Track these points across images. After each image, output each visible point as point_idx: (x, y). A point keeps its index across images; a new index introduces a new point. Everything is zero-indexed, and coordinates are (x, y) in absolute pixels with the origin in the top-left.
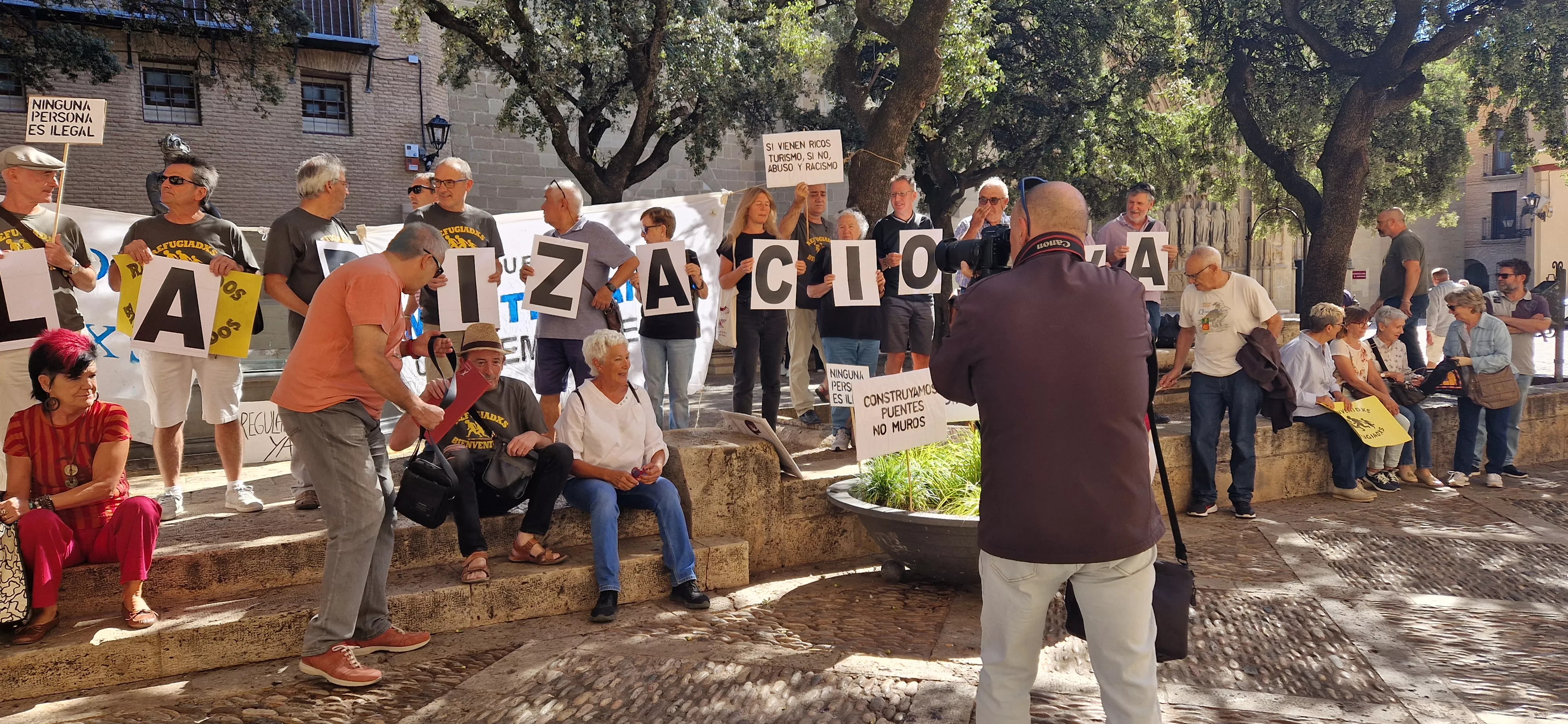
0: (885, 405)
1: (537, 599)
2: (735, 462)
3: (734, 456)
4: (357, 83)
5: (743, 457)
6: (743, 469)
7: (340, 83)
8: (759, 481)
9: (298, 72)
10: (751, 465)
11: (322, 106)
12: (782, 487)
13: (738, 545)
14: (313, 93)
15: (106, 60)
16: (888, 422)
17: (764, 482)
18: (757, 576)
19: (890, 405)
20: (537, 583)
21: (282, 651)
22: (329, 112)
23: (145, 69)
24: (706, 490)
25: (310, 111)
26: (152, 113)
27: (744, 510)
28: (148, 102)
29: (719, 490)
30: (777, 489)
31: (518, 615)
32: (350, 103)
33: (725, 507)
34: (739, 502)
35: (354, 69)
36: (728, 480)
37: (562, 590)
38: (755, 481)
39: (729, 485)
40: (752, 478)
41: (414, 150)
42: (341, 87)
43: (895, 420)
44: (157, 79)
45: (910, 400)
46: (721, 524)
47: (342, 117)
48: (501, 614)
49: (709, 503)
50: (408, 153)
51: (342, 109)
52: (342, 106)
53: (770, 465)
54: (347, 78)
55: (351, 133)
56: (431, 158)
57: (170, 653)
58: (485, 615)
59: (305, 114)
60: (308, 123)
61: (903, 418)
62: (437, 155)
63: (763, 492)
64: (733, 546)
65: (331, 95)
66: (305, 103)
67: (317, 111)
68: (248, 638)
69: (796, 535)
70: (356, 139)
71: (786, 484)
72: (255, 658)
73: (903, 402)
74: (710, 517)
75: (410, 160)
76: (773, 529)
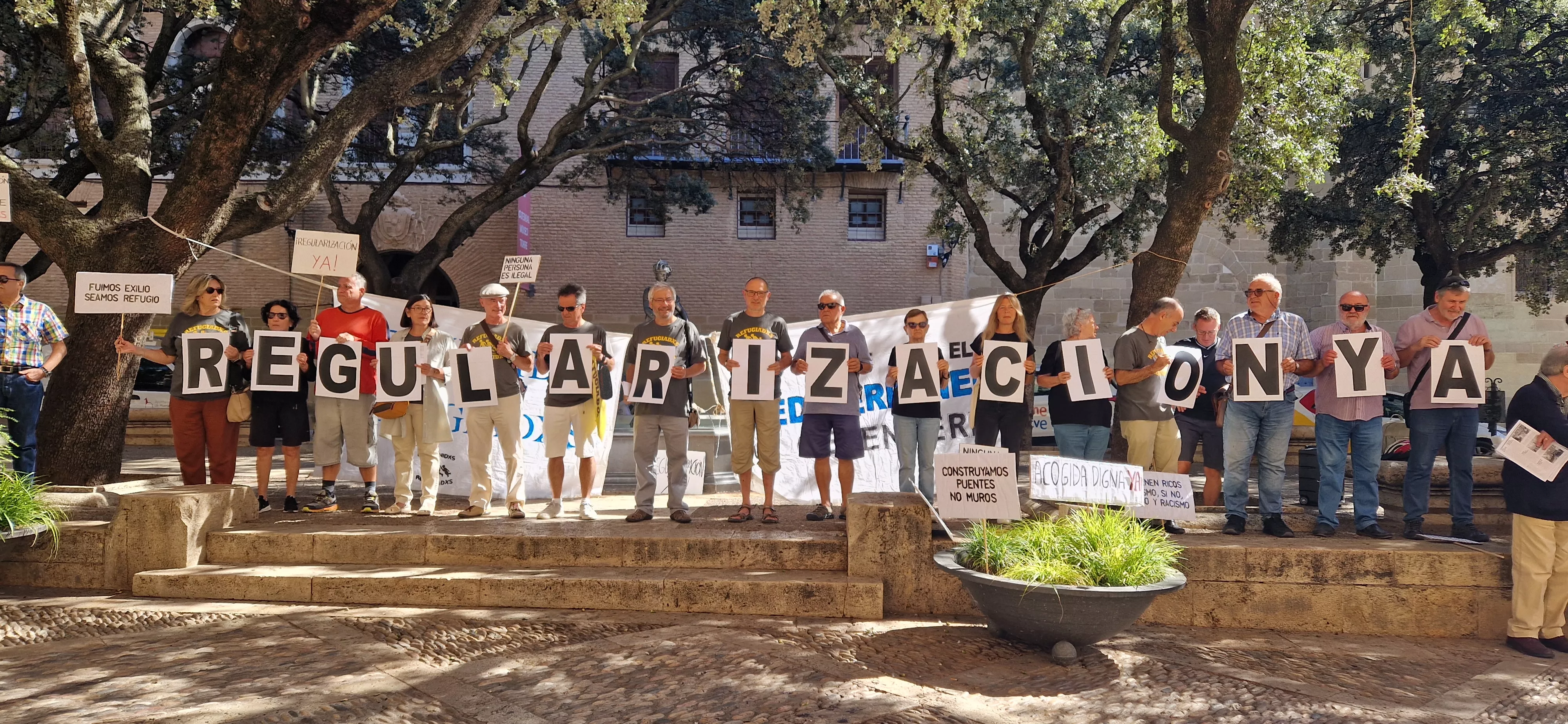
0: (959, 477)
1: (709, 599)
2: (888, 519)
3: (887, 514)
4: (892, 196)
5: (896, 515)
6: (896, 526)
7: (879, 197)
8: (910, 537)
9: (846, 191)
10: (903, 523)
11: (864, 217)
12: (932, 545)
13: (873, 585)
14: (858, 207)
15: (704, 197)
16: (964, 492)
17: (915, 539)
18: (888, 615)
19: (964, 478)
20: (709, 587)
21: (545, 604)
22: (870, 222)
23: (742, 199)
24: (861, 539)
25: (854, 222)
26: (744, 231)
27: (895, 560)
28: (742, 224)
29: (873, 540)
30: (927, 546)
31: (695, 608)
32: (885, 214)
33: (877, 555)
34: (891, 552)
35: (890, 185)
36: (881, 532)
37: (728, 597)
38: (906, 537)
39: (882, 537)
40: (903, 534)
41: (934, 250)
42: (880, 201)
43: (969, 491)
44: (749, 206)
45: (981, 477)
46: (875, 568)
47: (879, 225)
48: (683, 605)
49: (863, 550)
50: (929, 253)
51: (880, 219)
52: (879, 216)
53: (921, 525)
54: (884, 193)
55: (884, 239)
56: (947, 256)
57: (485, 592)
58: (672, 604)
59: (851, 225)
60: (853, 233)
61: (976, 491)
62: (950, 253)
63: (913, 547)
64: (869, 585)
65: (872, 207)
66: (851, 216)
67: (860, 222)
68: (527, 591)
69: (945, 588)
70: (888, 243)
71: (936, 543)
72: (530, 605)
73: (976, 478)
74: (865, 561)
75: (930, 258)
76: (923, 579)
